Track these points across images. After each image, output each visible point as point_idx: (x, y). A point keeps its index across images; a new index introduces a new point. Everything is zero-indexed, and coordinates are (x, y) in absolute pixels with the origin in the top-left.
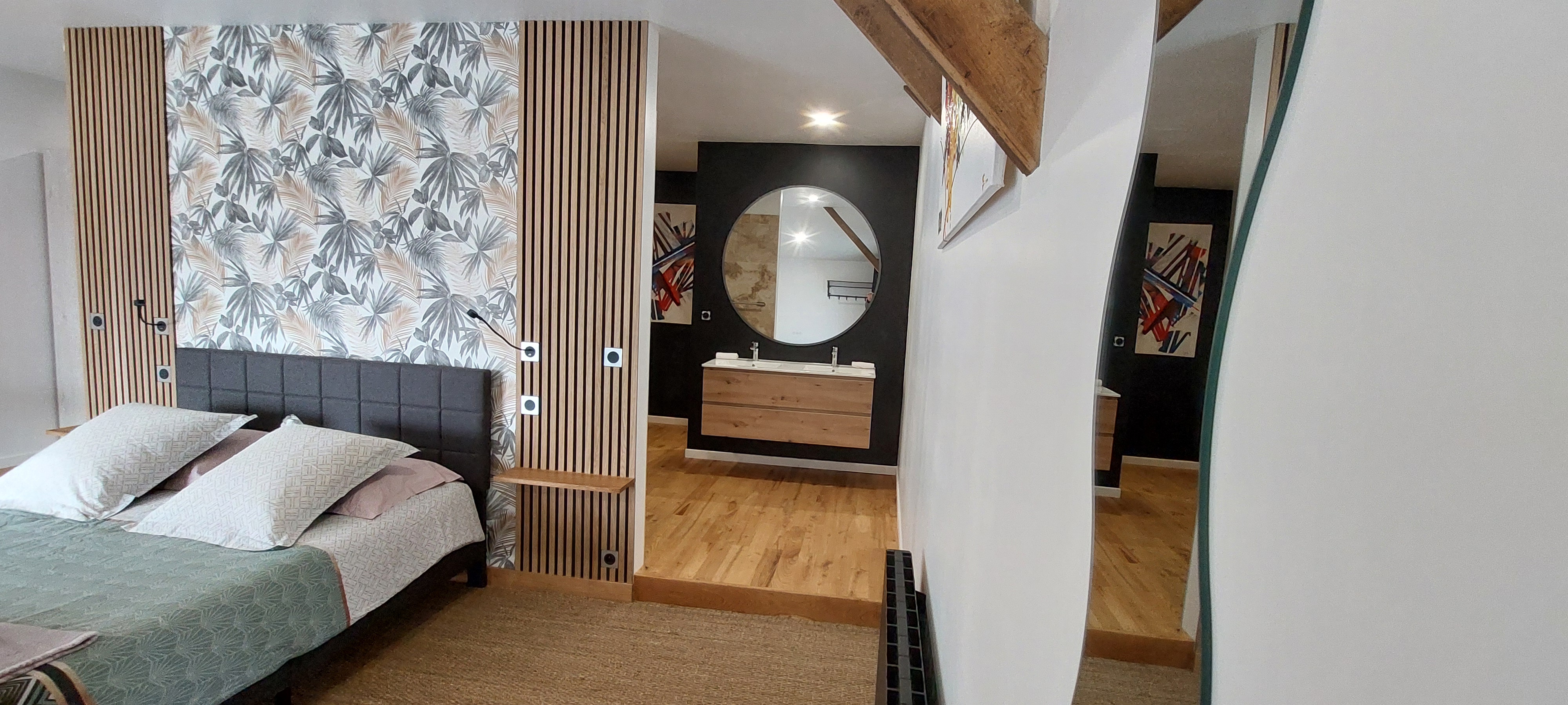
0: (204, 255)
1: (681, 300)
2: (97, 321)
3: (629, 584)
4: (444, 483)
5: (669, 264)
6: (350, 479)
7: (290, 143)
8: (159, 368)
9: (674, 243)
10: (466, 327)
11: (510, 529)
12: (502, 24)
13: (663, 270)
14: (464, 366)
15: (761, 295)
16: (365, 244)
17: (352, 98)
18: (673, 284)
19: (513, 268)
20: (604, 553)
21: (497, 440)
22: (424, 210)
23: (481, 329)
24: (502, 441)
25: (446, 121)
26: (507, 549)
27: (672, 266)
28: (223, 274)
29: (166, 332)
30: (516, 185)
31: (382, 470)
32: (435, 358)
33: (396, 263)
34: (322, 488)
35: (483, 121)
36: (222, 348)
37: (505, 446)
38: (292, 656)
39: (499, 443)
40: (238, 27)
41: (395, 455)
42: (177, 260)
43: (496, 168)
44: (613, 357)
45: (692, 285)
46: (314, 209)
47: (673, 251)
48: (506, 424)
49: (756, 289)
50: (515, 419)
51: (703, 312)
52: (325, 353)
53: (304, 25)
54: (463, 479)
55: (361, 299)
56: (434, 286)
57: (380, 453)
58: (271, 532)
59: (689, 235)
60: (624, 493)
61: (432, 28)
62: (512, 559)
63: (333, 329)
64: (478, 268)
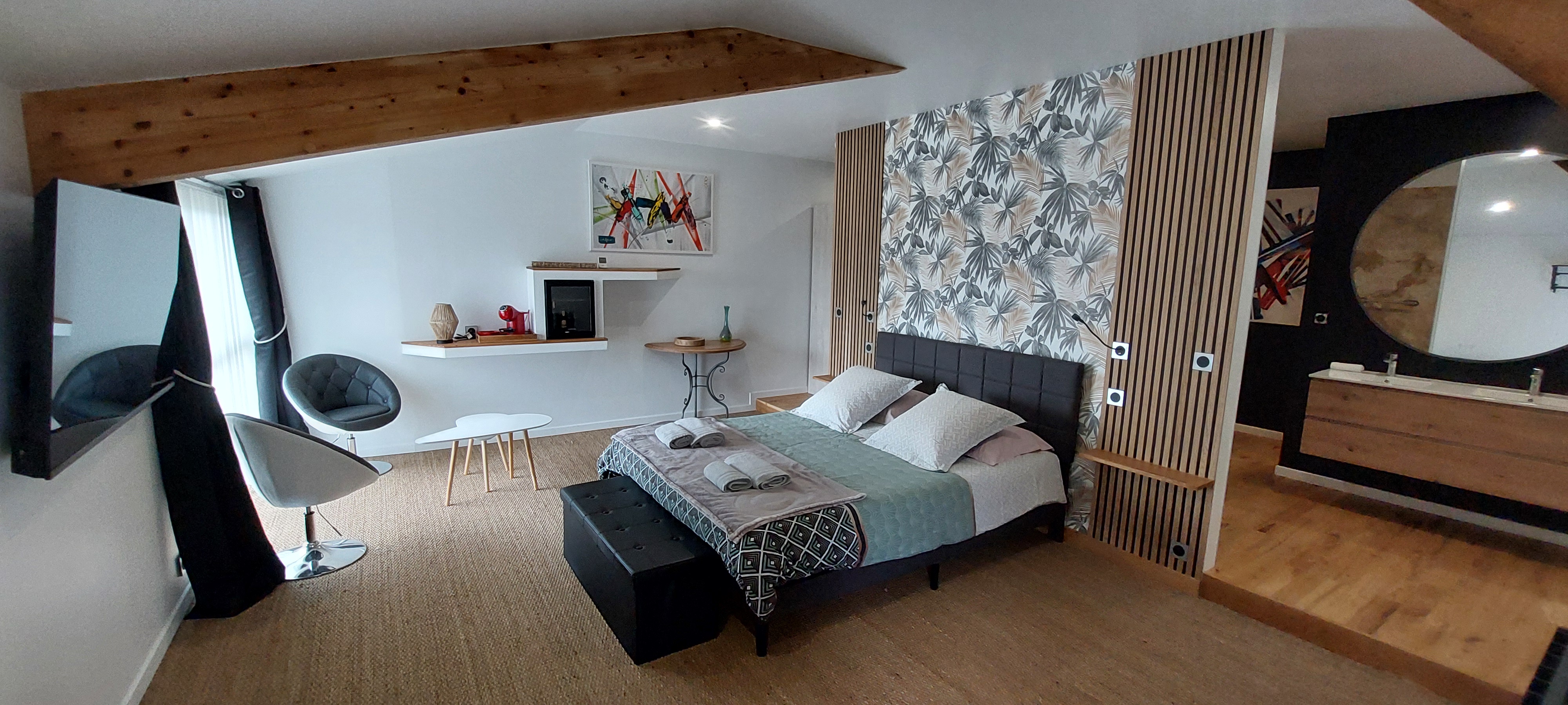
0: (896, 271)
1: (1288, 298)
2: (839, 312)
3: (1196, 581)
4: (1040, 450)
5: (1275, 258)
6: (980, 434)
7: (952, 190)
8: (867, 344)
9: (1283, 232)
10: (1067, 326)
11: (1086, 501)
12: (1120, 67)
13: (1266, 264)
14: (1061, 358)
15: (1414, 292)
16: (996, 261)
17: (996, 150)
18: (1278, 280)
19: (1112, 278)
20: (1174, 544)
21: (1083, 423)
22: (1042, 232)
23: (1079, 329)
24: (1087, 425)
25: (1065, 158)
26: (1083, 516)
27: (1279, 259)
28: (906, 284)
29: (872, 321)
30: (1122, 205)
31: (1000, 431)
32: (1039, 350)
33: (1017, 275)
34: (964, 437)
35: (1097, 154)
36: (901, 333)
37: (1090, 429)
38: (945, 543)
39: (1085, 426)
40: (927, 113)
41: (1009, 422)
42: (881, 274)
43: (1105, 192)
44: (1203, 362)
45: (1304, 281)
46: (964, 237)
47: (1282, 242)
48: (1092, 410)
49: (1406, 282)
50: (1100, 407)
51: (1317, 315)
52: (962, 341)
53: (968, 102)
54: (1054, 450)
55: (990, 302)
56: (1044, 293)
57: (1000, 419)
58: (936, 460)
59: (1306, 224)
60: (1201, 492)
61: (1059, 84)
62: (1086, 525)
63: (970, 323)
64: (1081, 278)
